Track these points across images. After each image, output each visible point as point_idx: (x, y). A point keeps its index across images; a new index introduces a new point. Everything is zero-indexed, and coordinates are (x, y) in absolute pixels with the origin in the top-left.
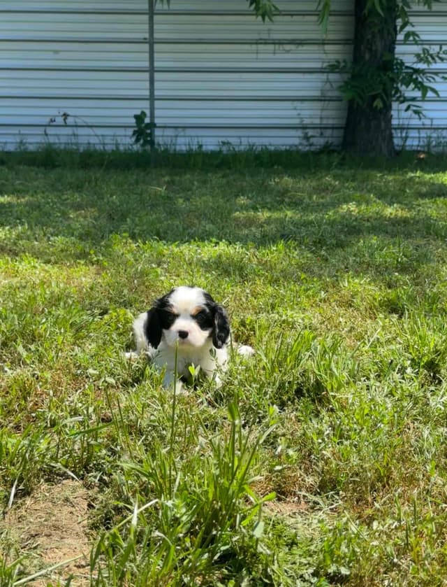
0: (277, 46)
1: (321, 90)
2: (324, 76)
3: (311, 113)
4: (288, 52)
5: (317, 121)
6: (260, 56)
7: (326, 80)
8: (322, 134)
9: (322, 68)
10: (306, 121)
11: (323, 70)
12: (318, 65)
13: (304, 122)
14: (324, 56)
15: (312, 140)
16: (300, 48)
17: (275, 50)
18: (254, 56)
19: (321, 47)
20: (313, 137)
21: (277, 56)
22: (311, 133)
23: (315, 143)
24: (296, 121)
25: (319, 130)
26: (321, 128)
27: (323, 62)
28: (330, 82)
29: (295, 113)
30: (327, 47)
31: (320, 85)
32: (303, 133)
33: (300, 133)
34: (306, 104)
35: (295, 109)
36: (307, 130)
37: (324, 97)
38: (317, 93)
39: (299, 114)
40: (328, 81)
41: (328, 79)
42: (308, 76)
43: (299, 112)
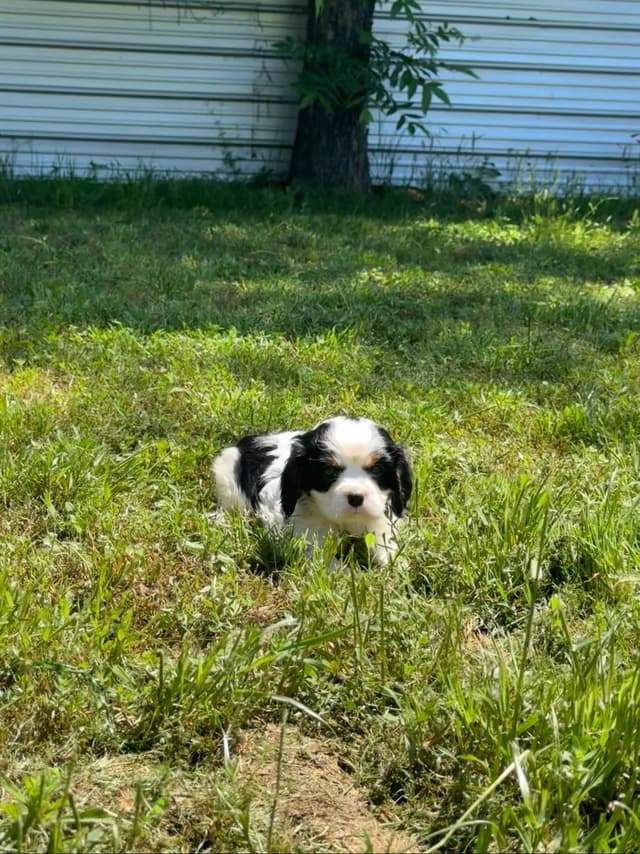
0: (182, 11)
1: (254, 85)
2: (257, 63)
3: (238, 122)
4: (199, 21)
5: (247, 135)
6: (156, 26)
7: (260, 69)
8: (254, 155)
9: (254, 50)
10: (230, 134)
11: (256, 53)
12: (248, 44)
13: (225, 136)
14: (258, 31)
15: (238, 165)
16: (221, 16)
17: (179, 17)
18: (145, 25)
19: (254, 15)
20: (240, 159)
21: (184, 27)
22: (235, 152)
23: (243, 170)
24: (214, 134)
25: (249, 149)
26: (253, 146)
27: (257, 40)
28: (267, 72)
29: (211, 120)
30: (263, 17)
31: (251, 76)
32: (223, 153)
33: (218, 153)
34: (228, 107)
35: (212, 114)
36: (231, 149)
37: (259, 95)
38: (248, 90)
39: (217, 123)
40: (264, 70)
41: (264, 67)
42: (231, 61)
43: (218, 118)
